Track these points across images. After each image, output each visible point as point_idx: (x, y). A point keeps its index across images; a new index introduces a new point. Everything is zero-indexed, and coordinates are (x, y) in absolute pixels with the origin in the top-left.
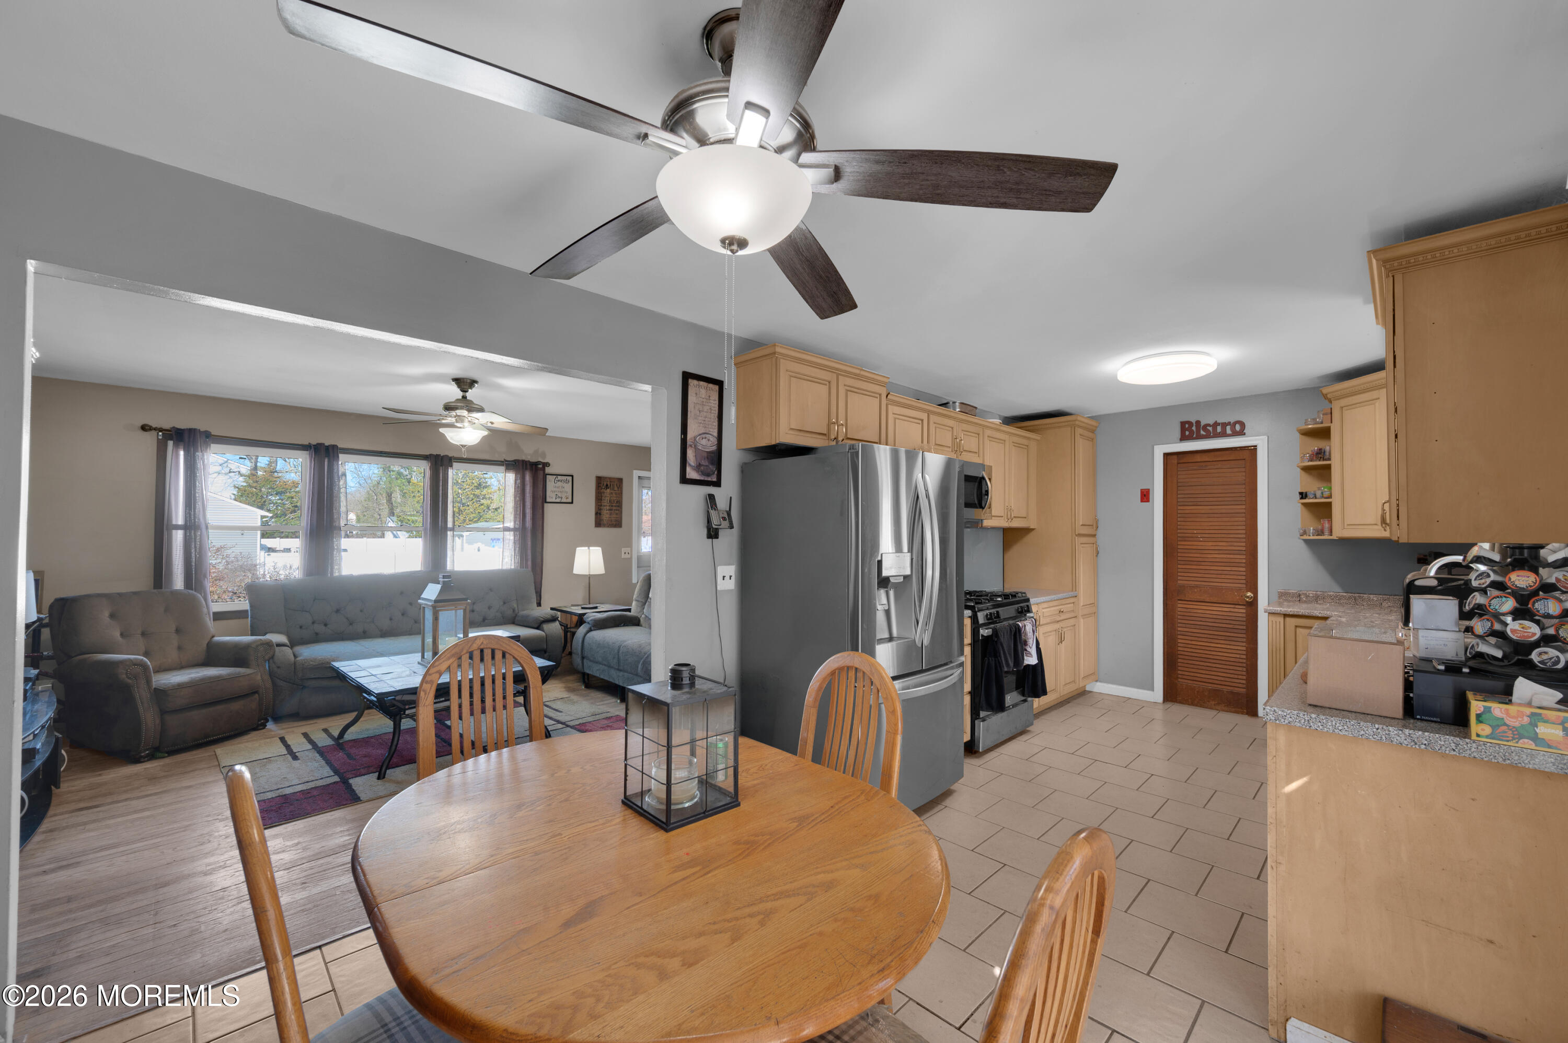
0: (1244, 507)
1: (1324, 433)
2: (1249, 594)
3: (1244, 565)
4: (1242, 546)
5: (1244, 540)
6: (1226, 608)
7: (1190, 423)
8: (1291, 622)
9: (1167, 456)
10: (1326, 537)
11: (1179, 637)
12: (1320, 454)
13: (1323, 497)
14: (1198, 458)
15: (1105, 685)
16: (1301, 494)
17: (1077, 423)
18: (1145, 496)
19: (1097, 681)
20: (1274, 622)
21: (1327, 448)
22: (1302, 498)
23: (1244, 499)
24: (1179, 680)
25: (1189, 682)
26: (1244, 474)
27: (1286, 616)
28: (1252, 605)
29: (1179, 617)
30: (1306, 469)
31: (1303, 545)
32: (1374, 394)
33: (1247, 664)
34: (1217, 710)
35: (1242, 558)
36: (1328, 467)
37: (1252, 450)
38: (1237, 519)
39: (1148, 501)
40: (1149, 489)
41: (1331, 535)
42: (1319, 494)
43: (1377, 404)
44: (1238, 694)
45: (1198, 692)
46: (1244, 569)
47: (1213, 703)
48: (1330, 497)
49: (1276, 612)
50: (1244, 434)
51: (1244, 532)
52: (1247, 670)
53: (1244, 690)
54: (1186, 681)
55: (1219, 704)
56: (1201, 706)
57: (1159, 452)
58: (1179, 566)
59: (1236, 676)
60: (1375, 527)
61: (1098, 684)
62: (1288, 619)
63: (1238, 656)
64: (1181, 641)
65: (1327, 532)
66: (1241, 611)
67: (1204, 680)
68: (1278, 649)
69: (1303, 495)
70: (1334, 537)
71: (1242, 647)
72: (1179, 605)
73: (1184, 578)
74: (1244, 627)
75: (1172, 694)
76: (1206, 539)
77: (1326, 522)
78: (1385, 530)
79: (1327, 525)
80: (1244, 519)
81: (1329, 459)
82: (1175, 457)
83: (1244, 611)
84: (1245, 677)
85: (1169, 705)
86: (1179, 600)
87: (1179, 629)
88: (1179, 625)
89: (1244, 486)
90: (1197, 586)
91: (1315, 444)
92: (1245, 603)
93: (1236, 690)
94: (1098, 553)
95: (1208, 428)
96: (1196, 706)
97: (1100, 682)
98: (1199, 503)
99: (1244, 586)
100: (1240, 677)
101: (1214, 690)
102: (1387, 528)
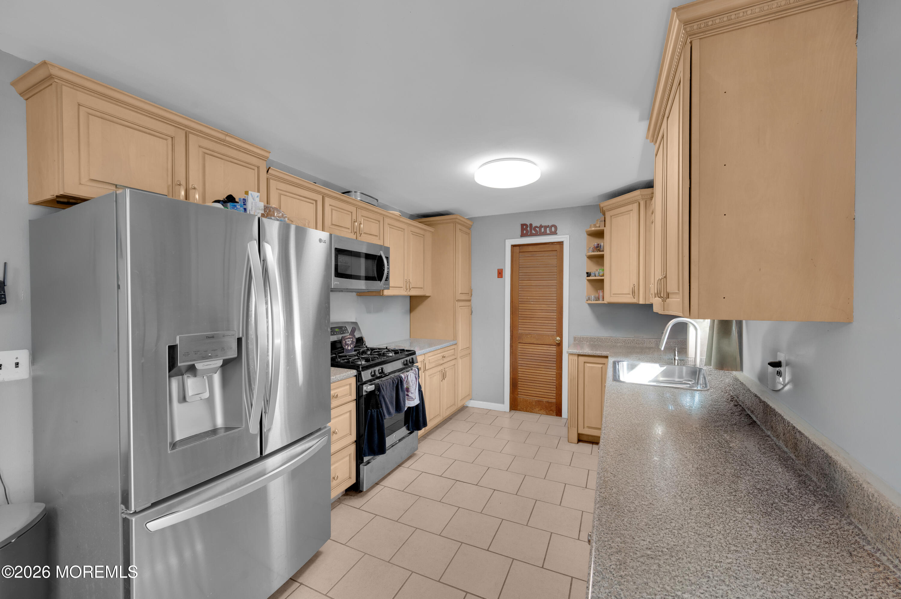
0: (556, 282)
1: (600, 234)
2: (558, 338)
3: (555, 319)
4: (554, 307)
5: (555, 303)
6: (545, 348)
8: (582, 359)
9: (513, 246)
10: (600, 302)
11: (519, 367)
12: (598, 248)
13: (599, 276)
14: (531, 249)
15: (476, 402)
17: (457, 220)
18: (500, 274)
19: (471, 400)
20: (572, 360)
21: (602, 244)
22: (588, 276)
23: (556, 276)
24: (519, 395)
25: (525, 396)
26: (556, 260)
27: (579, 355)
28: (559, 345)
29: (519, 354)
30: (590, 257)
31: (587, 306)
32: (629, 207)
33: (556, 384)
34: (540, 414)
35: (554, 315)
36: (602, 257)
37: (561, 243)
38: (551, 290)
39: (502, 277)
40: (502, 269)
41: (603, 301)
42: (597, 274)
44: (551, 403)
45: (529, 403)
46: (555, 322)
47: (538, 409)
48: (603, 276)
49: (573, 353)
50: (557, 234)
51: (555, 298)
52: (556, 387)
53: (555, 400)
54: (522, 396)
55: (541, 410)
56: (531, 412)
57: (509, 243)
58: (520, 321)
59: (550, 391)
60: (628, 296)
61: (472, 401)
62: (580, 358)
64: (520, 370)
65: (601, 299)
66: (554, 349)
67: (533, 395)
68: (574, 377)
69: (588, 274)
70: (605, 302)
71: (554, 372)
72: (519, 346)
73: (522, 329)
74: (555, 360)
75: (514, 406)
76: (535, 303)
77: (601, 292)
78: (634, 298)
79: (601, 294)
80: (555, 290)
81: (603, 251)
82: (518, 247)
83: (555, 349)
84: (555, 392)
85: (513, 412)
86: (519, 343)
87: (519, 362)
88: (519, 359)
89: (556, 268)
90: (530, 334)
91: (595, 242)
92: (556, 344)
93: (550, 400)
94: (472, 313)
96: (528, 412)
97: (473, 400)
98: (531, 279)
99: (555, 333)
100: (553, 392)
101: (539, 401)
102: (636, 297)
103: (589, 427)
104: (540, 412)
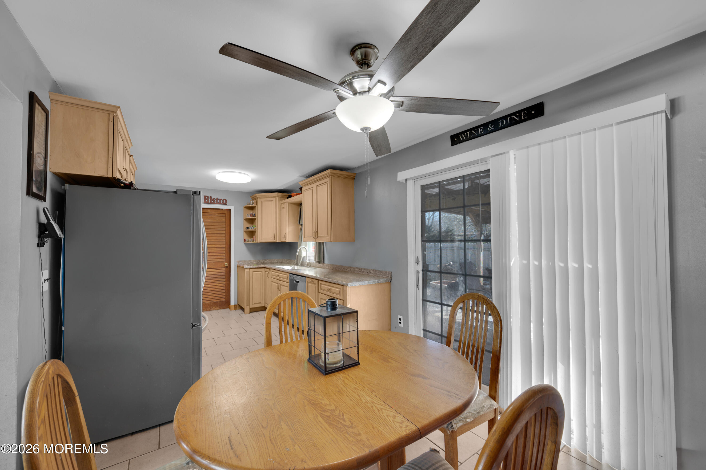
0: (225, 231)
1: (252, 208)
2: (226, 264)
4: (223, 246)
5: (225, 244)
6: (218, 270)
7: (208, 197)
10: (255, 242)
12: (252, 215)
13: (254, 229)
16: (247, 227)
21: (255, 213)
23: (225, 228)
25: (205, 302)
26: (225, 219)
27: (250, 268)
28: (228, 267)
30: (246, 220)
31: (244, 245)
32: (272, 199)
33: (226, 290)
35: (224, 250)
36: (254, 220)
37: (230, 210)
38: (222, 236)
41: (256, 241)
42: (251, 228)
43: (273, 202)
44: (223, 301)
45: (208, 305)
46: (225, 254)
47: (214, 307)
48: (256, 229)
50: (227, 204)
52: (226, 292)
53: (225, 299)
55: (216, 307)
56: (210, 310)
60: (271, 239)
62: (251, 270)
63: (223, 287)
65: (255, 240)
66: (224, 270)
68: (248, 280)
71: (224, 284)
74: (225, 276)
76: (212, 244)
78: (274, 240)
79: (253, 238)
81: (255, 217)
83: (221, 270)
84: (225, 295)
89: (225, 224)
91: (251, 212)
92: (225, 267)
93: (222, 300)
95: (214, 200)
96: (208, 310)
98: (209, 229)
99: (225, 261)
100: (223, 295)
101: (215, 302)
102: (275, 239)
103: (255, 304)
104: (216, 309)
